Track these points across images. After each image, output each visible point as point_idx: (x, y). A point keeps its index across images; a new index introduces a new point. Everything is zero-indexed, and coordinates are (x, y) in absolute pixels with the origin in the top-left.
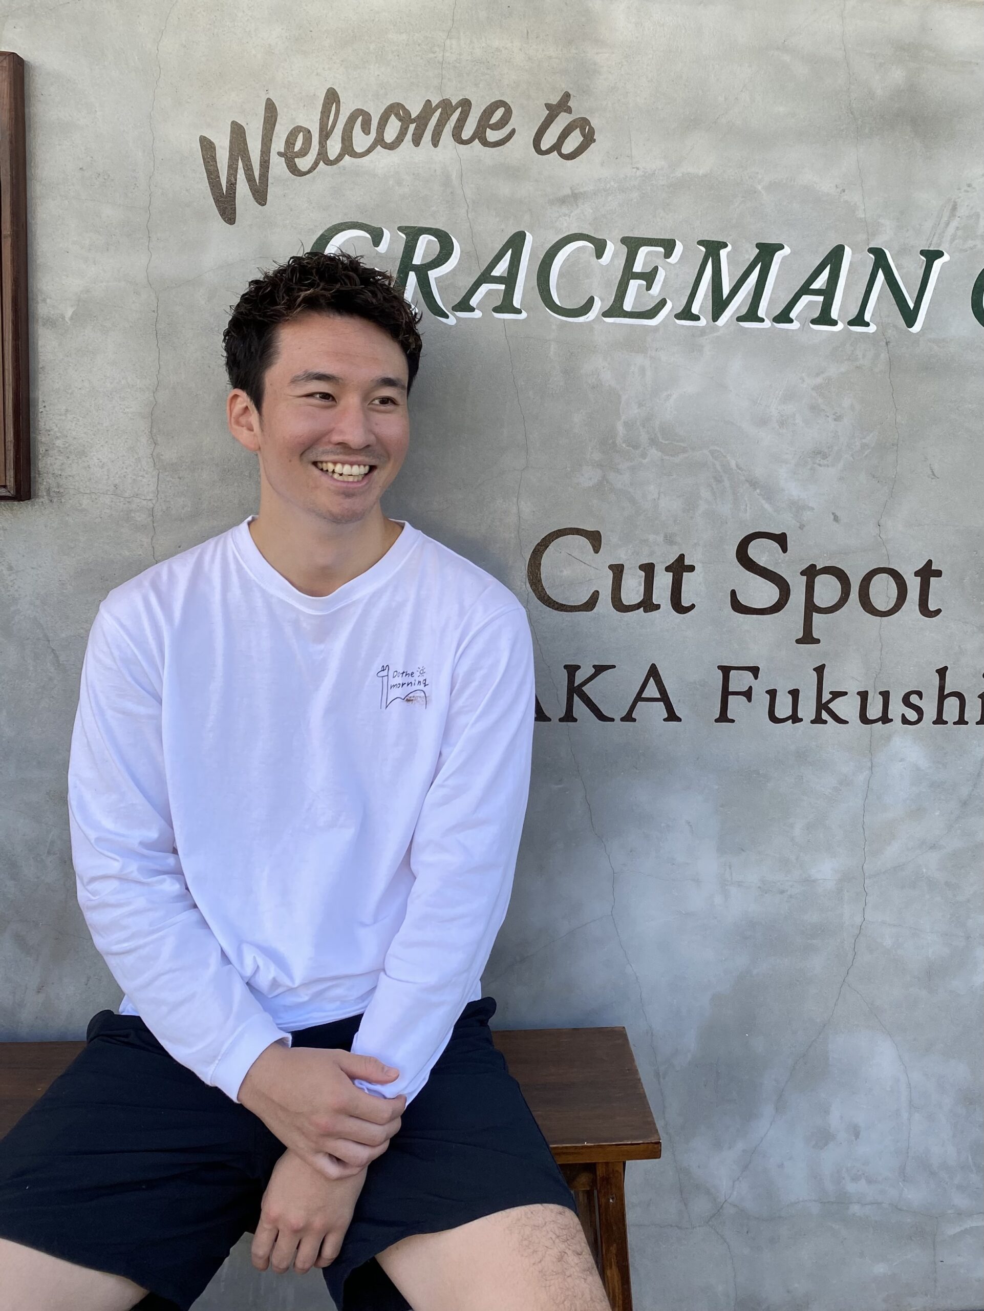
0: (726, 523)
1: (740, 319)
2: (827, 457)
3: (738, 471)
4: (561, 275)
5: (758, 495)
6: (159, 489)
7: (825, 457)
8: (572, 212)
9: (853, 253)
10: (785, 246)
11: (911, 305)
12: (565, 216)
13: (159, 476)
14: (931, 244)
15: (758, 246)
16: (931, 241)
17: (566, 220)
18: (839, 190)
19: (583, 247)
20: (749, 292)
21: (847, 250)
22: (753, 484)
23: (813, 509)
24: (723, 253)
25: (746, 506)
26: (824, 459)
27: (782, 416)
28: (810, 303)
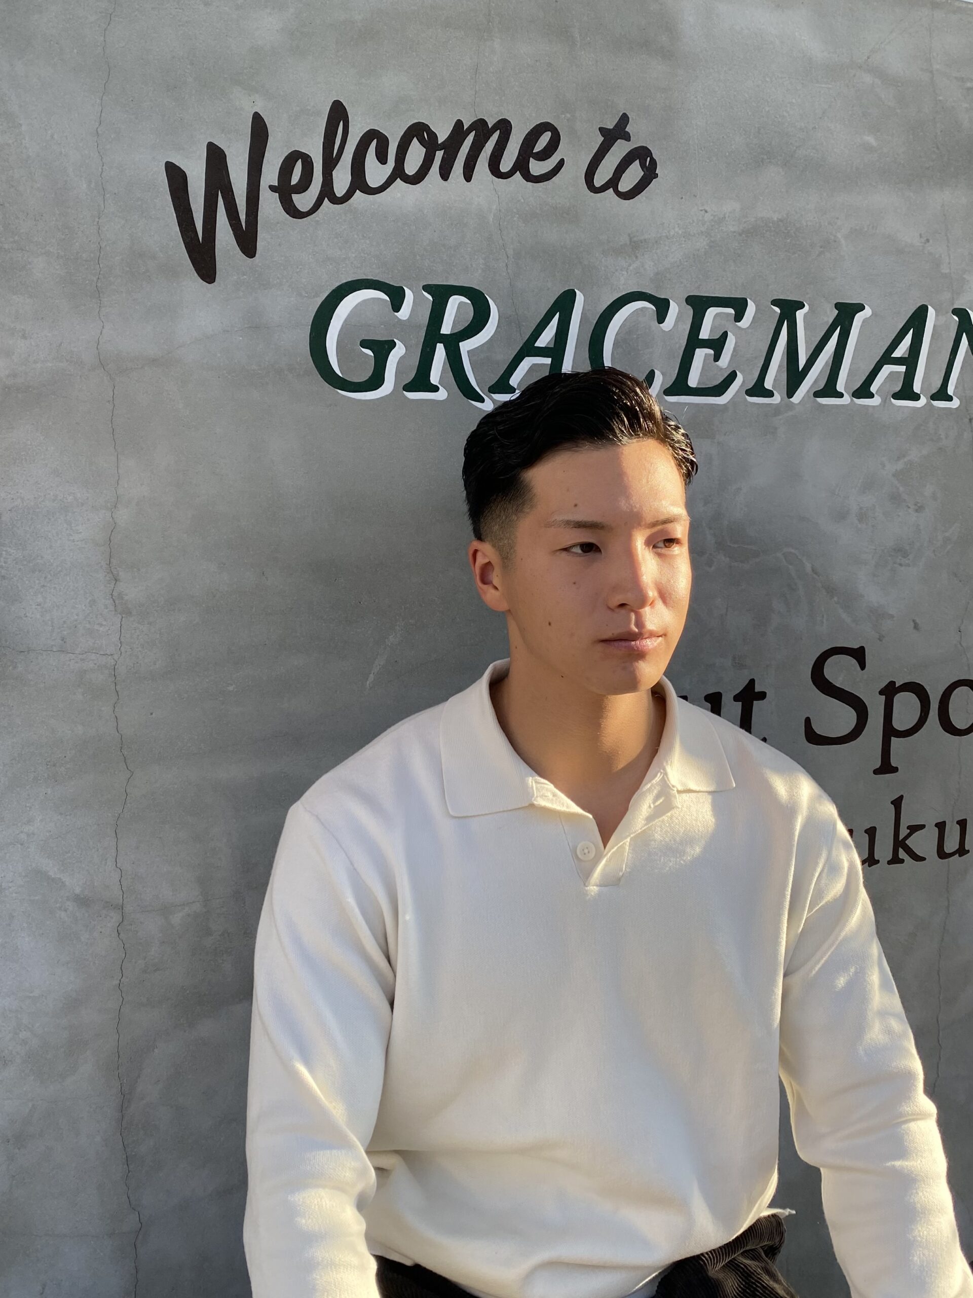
0: (801, 639)
1: (818, 394)
2: (908, 555)
3: (815, 576)
4: (616, 344)
5: (836, 603)
6: (122, 640)
7: (905, 555)
8: (630, 265)
9: (937, 315)
10: (866, 306)
12: (621, 270)
13: (123, 623)
15: (838, 306)
17: (623, 275)
18: (923, 240)
19: (643, 309)
20: (826, 362)
21: (930, 310)
22: (831, 590)
23: (892, 616)
24: (800, 315)
25: (823, 616)
26: (904, 557)
27: (861, 508)
28: (891, 373)
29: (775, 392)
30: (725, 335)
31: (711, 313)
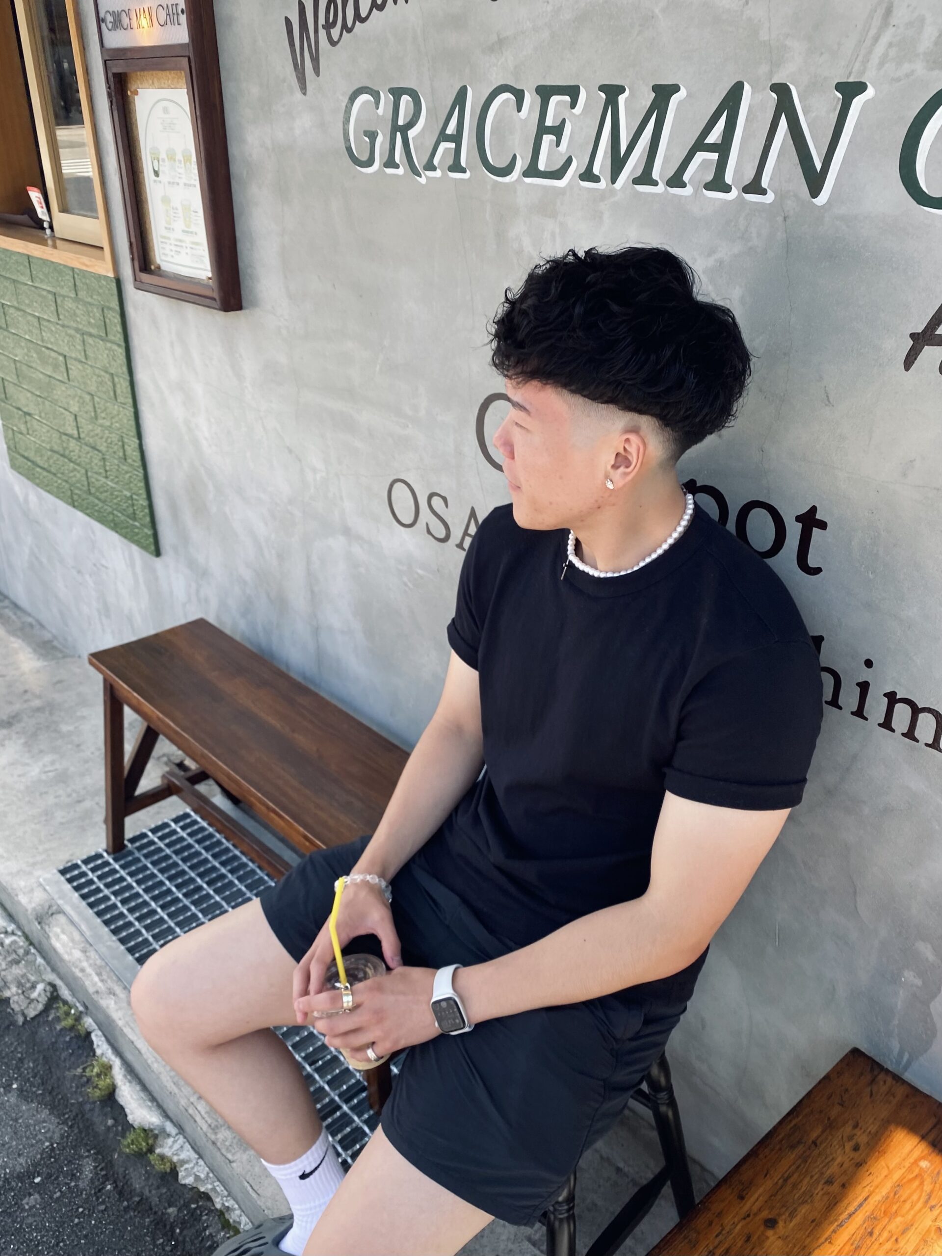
1: (636, 181)
4: (492, 132)
8: (498, 61)
9: (752, 94)
10: (682, 88)
11: (818, 166)
12: (493, 65)
14: (850, 73)
15: (654, 88)
16: (852, 68)
17: (494, 70)
19: (507, 100)
20: (644, 148)
21: (747, 88)
24: (622, 99)
28: (704, 161)
29: (601, 178)
30: (564, 121)
31: (554, 100)
